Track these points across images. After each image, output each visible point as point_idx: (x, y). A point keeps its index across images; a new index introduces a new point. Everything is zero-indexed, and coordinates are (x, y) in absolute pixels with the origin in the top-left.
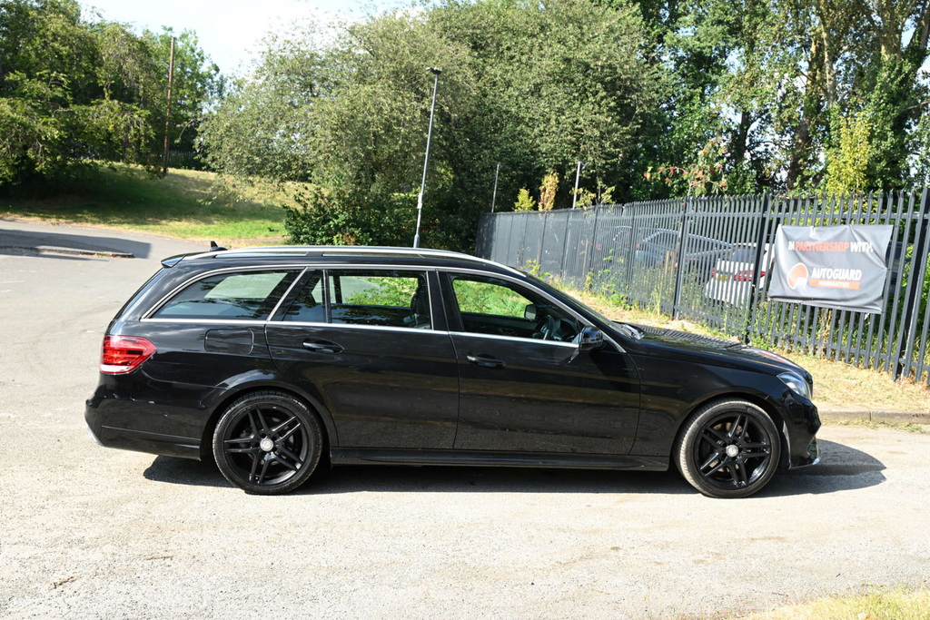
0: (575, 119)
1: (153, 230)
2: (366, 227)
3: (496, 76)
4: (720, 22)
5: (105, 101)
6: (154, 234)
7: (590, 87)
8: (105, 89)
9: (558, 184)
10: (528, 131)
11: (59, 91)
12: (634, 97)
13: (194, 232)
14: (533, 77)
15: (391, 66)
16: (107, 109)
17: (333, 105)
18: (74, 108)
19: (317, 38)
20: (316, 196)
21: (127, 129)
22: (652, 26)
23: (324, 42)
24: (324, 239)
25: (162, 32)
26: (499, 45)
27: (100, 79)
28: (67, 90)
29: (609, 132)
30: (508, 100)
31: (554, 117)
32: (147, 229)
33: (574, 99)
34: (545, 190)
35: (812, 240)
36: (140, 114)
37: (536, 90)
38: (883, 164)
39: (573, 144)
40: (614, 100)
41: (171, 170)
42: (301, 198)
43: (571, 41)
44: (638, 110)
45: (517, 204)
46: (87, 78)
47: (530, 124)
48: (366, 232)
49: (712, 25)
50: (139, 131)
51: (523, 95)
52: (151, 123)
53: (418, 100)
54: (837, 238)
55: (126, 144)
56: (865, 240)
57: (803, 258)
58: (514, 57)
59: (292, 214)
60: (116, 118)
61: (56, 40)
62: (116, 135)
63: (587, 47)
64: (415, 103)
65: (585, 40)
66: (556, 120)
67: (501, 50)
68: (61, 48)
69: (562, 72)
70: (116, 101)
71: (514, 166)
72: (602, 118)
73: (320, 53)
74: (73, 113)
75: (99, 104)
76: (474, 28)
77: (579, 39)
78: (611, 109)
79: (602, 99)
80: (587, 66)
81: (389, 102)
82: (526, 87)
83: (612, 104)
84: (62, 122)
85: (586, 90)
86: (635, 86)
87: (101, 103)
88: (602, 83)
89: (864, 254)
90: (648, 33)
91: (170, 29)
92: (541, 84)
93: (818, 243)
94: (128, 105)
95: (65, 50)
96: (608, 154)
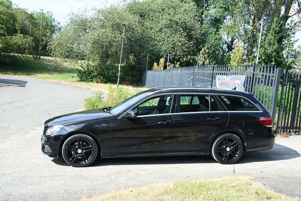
0: (173, 40)
1: (34, 77)
2: (104, 76)
3: (148, 26)
4: (222, 8)
5: (18, 34)
6: (34, 79)
7: (178, 29)
8: (18, 30)
9: (165, 61)
10: (158, 43)
11: (2, 31)
12: (193, 32)
13: (47, 78)
14: (160, 26)
15: (111, 23)
16: (19, 37)
17: (92, 35)
18: (7, 37)
19: (87, 14)
20: (88, 65)
21: (26, 44)
22: (200, 9)
23: (90, 15)
24: (90, 80)
25: (40, 11)
26: (149, 15)
27: (16, 27)
28: (5, 31)
29: (185, 44)
30: (151, 33)
31: (166, 39)
32: (32, 77)
33: (173, 33)
34: (160, 63)
35: (225, 80)
36: (30, 39)
37: (161, 30)
38: (275, 53)
39: (173, 48)
40: (186, 33)
41: (42, 57)
42: (83, 66)
43: (172, 14)
44: (194, 37)
45: (153, 68)
46: (12, 27)
47: (159, 41)
48: (104, 77)
49: (219, 8)
50: (29, 44)
51: (157, 32)
52: (34, 42)
53: (121, 34)
54: (231, 79)
55: (25, 49)
56: (239, 80)
57: (223, 85)
58: (153, 19)
59: (80, 71)
60: (22, 40)
61: (2, 14)
62: (22, 46)
63: (177, 16)
64: (119, 35)
65: (177, 14)
66: (167, 40)
67: (149, 17)
68: (4, 17)
69: (169, 24)
70: (22, 35)
71: (154, 55)
72: (182, 39)
73: (89, 18)
74: (7, 38)
75: (16, 35)
76: (141, 10)
77: (175, 14)
78: (186, 36)
79: (182, 33)
80: (177, 22)
81: (111, 35)
82: (157, 29)
83: (185, 35)
84: (3, 42)
85: (177, 30)
86: (193, 29)
87: (17, 35)
88: (182, 28)
89: (238, 84)
90: (198, 11)
91: (43, 10)
92: (162, 28)
93: (226, 80)
94: (26, 36)
95: (4, 18)
96: (184, 51)
